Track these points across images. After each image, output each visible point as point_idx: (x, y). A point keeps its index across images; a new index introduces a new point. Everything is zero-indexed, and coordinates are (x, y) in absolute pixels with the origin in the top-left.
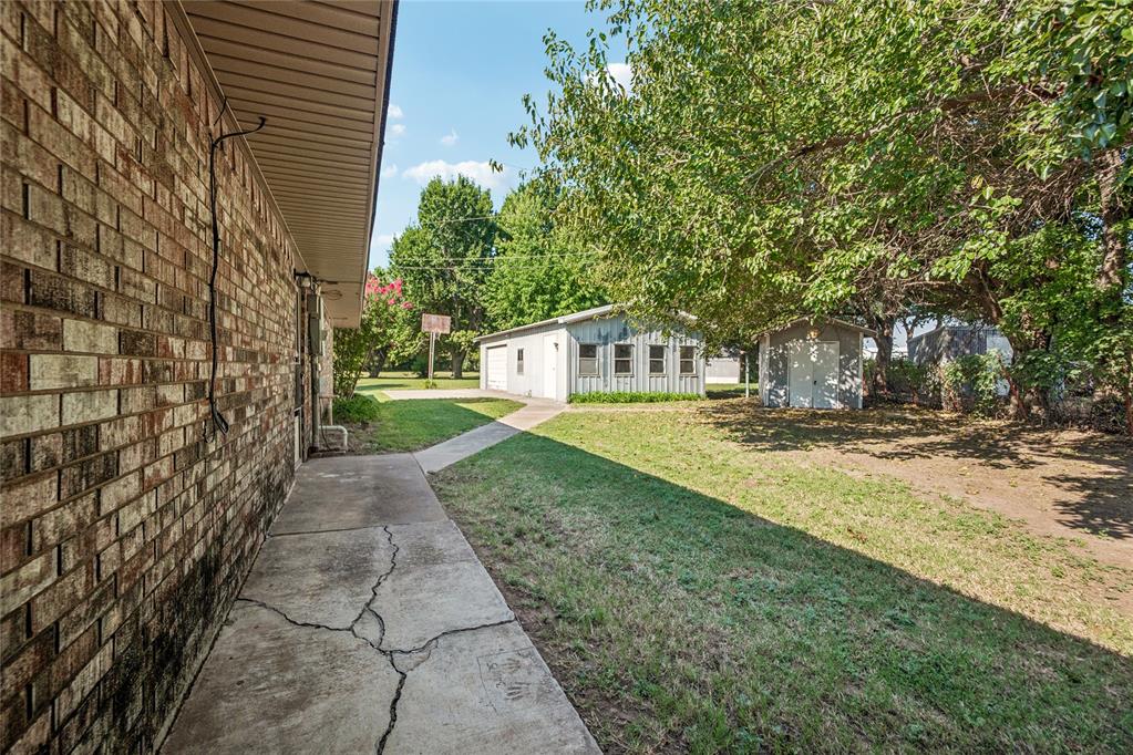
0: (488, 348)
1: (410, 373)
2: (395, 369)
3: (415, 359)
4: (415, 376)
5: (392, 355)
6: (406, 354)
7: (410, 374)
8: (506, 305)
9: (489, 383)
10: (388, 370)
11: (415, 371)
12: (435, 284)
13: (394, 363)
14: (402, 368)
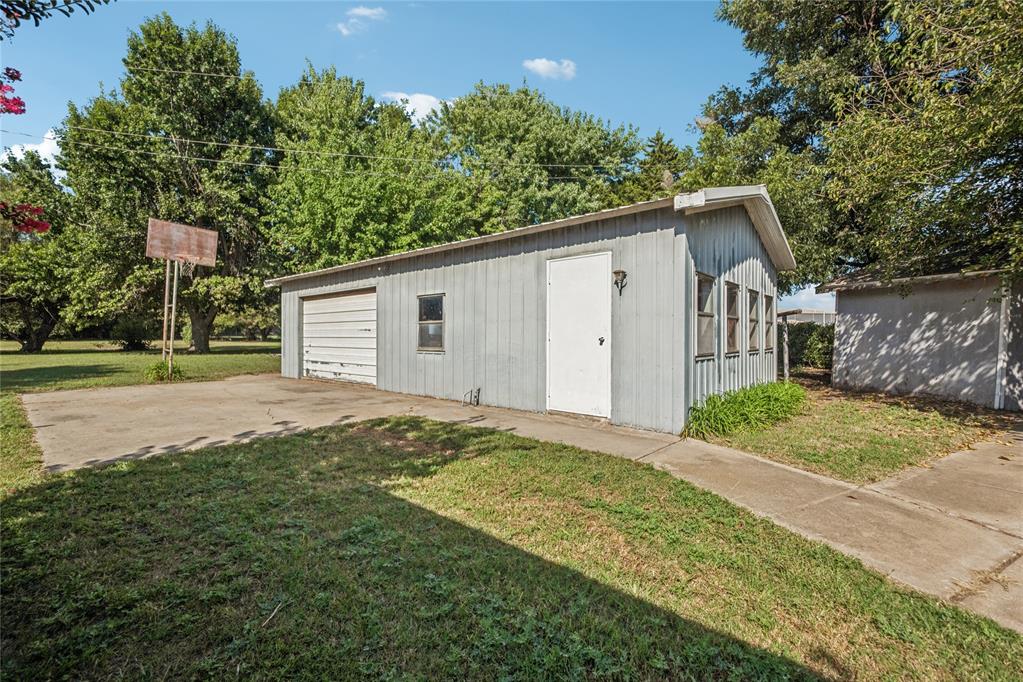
0: (303, 299)
1: (107, 342)
2: (74, 335)
3: (115, 322)
4: (117, 347)
5: (69, 314)
6: (101, 312)
7: (107, 344)
8: (308, 233)
9: (306, 366)
10: (58, 338)
11: (116, 339)
12: (162, 198)
13: (73, 327)
14: (89, 334)
